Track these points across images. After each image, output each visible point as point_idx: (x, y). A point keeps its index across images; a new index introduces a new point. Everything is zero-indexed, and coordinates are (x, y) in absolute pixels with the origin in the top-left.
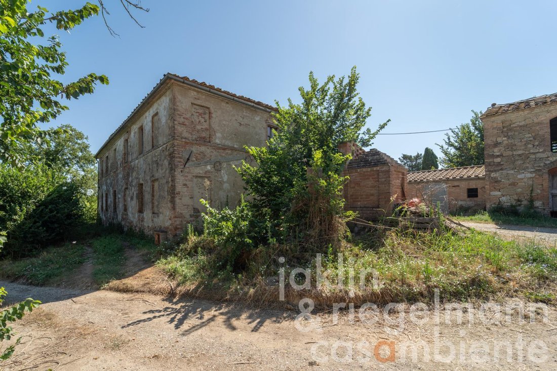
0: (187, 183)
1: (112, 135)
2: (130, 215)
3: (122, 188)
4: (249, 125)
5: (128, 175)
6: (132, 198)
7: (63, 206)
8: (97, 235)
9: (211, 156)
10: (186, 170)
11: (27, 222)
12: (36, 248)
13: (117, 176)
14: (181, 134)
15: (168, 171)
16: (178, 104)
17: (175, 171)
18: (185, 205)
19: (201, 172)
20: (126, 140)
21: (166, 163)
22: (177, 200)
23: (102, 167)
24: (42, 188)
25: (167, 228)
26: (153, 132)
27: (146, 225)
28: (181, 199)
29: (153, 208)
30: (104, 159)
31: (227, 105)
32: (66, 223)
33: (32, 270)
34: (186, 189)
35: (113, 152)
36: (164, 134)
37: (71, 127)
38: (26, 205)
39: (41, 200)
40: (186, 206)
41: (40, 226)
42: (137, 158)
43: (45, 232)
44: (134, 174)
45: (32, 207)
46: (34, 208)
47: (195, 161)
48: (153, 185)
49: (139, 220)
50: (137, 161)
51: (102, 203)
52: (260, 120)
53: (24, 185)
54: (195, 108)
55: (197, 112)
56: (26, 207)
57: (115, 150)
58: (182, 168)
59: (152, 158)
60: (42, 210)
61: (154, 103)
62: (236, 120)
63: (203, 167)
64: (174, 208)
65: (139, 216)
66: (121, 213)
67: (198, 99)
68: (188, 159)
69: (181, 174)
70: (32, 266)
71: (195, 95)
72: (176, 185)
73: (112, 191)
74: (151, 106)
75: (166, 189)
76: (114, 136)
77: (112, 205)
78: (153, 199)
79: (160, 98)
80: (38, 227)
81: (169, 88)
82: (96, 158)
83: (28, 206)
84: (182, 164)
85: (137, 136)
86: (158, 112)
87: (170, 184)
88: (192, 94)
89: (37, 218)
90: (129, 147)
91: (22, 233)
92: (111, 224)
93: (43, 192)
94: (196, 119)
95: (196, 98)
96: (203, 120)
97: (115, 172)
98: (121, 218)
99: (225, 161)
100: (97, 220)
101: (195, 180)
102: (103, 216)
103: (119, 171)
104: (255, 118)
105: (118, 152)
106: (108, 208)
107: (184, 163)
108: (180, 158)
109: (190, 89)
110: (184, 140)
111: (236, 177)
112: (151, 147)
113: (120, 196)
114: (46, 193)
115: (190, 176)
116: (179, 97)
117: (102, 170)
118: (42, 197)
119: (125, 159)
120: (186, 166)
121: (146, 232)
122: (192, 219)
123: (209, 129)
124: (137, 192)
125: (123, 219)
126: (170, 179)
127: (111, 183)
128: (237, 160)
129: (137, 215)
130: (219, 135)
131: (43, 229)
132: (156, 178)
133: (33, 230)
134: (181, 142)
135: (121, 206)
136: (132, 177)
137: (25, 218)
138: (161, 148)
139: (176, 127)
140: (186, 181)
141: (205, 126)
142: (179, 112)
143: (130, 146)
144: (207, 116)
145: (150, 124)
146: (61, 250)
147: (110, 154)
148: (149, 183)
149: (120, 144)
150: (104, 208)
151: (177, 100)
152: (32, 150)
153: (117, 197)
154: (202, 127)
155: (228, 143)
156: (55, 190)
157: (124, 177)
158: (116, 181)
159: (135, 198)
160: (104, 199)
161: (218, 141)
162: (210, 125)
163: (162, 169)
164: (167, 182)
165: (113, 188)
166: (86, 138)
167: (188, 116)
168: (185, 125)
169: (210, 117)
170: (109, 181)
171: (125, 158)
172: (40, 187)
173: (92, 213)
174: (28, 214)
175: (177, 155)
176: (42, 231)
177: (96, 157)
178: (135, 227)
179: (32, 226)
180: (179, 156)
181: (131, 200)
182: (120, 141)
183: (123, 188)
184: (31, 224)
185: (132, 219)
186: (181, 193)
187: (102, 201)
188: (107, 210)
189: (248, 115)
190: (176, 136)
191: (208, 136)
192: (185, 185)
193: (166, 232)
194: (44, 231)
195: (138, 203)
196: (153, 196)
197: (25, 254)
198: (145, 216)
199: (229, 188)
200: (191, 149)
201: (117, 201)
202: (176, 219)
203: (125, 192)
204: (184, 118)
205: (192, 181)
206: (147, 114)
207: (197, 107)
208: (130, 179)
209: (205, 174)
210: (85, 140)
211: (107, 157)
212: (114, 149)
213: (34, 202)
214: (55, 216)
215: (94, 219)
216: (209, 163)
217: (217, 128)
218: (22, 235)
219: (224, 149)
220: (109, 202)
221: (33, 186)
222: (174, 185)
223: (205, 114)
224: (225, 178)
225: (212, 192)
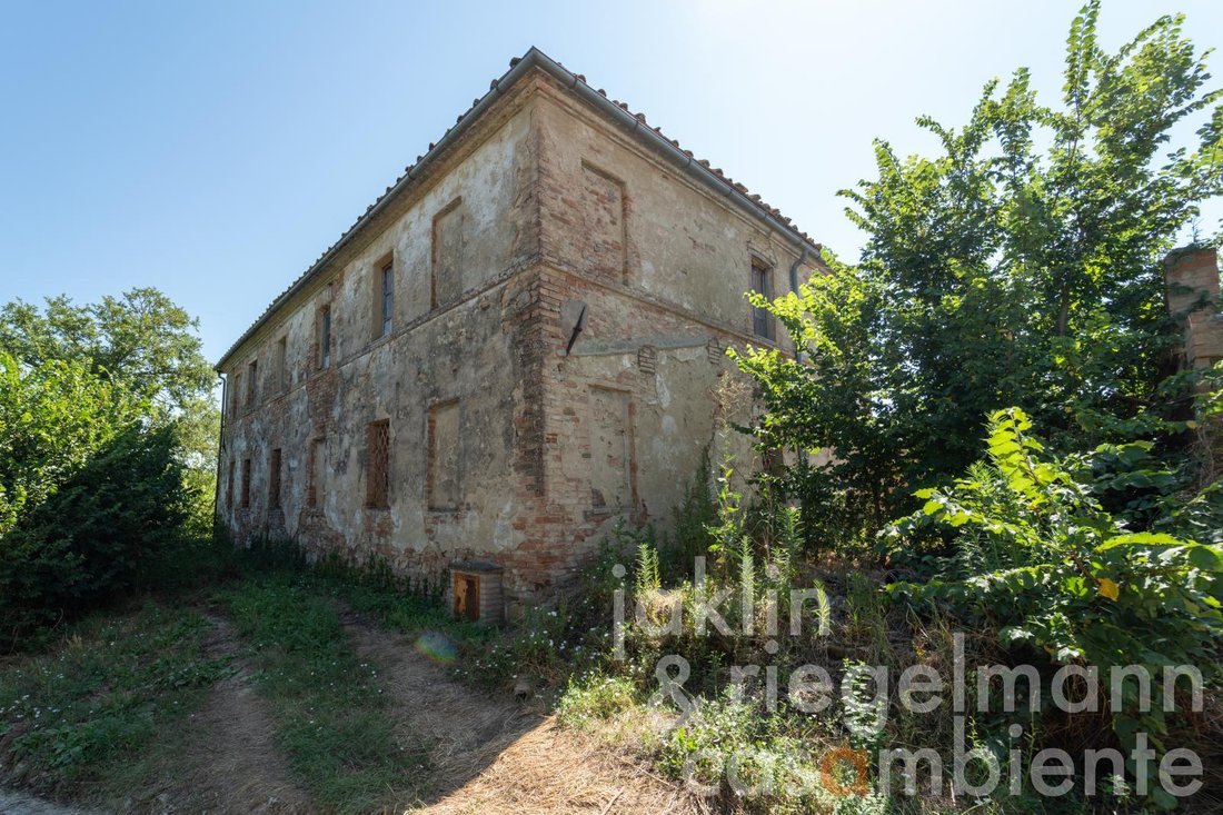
0: (577, 406)
1: (280, 298)
2: (332, 517)
3: (302, 441)
4: (714, 251)
5: (328, 402)
6: (341, 467)
7: (140, 487)
8: (229, 575)
9: (630, 327)
10: (572, 365)
11: (27, 535)
12: (49, 623)
13: (287, 408)
14: (557, 249)
15: (508, 368)
16: (550, 154)
17: (542, 365)
18: (569, 480)
19: (609, 374)
20: (325, 310)
21: (500, 343)
22: (550, 463)
23: (236, 393)
24: (81, 431)
25: (503, 556)
26: (434, 261)
27: (398, 544)
28: (559, 458)
29: (430, 492)
30: (245, 369)
31: (666, 184)
32: (145, 539)
33: (32, 714)
34: (571, 425)
35: (275, 347)
36: (487, 259)
37: (158, 295)
38: (29, 482)
39: (76, 466)
40: (573, 484)
41: (69, 549)
42: (366, 349)
43: (81, 569)
44: (353, 397)
45: (47, 488)
46: (54, 489)
47: (594, 339)
48: (432, 422)
49: (369, 529)
50: (364, 359)
51: (231, 487)
52: (735, 240)
53: (28, 417)
54: (587, 178)
55: (591, 192)
56: (27, 488)
57: (283, 342)
58: (563, 358)
59: (432, 338)
60: (79, 497)
61: (444, 175)
62: (685, 229)
63: (613, 358)
64: (539, 489)
65: (369, 518)
66: (297, 511)
67: (598, 151)
68: (577, 329)
69: (559, 377)
70: (33, 696)
71: (590, 138)
72: (548, 410)
73: (265, 452)
74: (429, 190)
75: (499, 425)
76: (285, 302)
77: (267, 491)
78: (431, 465)
79: (474, 149)
80: (62, 553)
81: (519, 109)
82: (220, 372)
83: (33, 484)
84: (561, 343)
85: (368, 288)
86: (459, 198)
87: (521, 407)
88: (585, 133)
89: (62, 523)
90: (332, 326)
91: (8, 572)
92: (257, 543)
93: (84, 441)
94: (592, 211)
95: (592, 148)
96: (607, 218)
97: (279, 400)
98: (296, 524)
99: (663, 346)
100: (214, 530)
101: (592, 398)
102: (233, 522)
103: (293, 395)
104: (726, 231)
105: (293, 345)
106: (252, 498)
107: (567, 340)
108: (555, 323)
109: (579, 116)
110: (565, 268)
111: (689, 398)
112: (429, 307)
113: (294, 464)
114: (93, 446)
115: (581, 383)
116: (552, 136)
117: (235, 401)
118: (80, 457)
119: (316, 361)
120: (572, 350)
121: (399, 566)
122: (588, 526)
123: (625, 246)
124: (362, 448)
125: (303, 528)
126: (518, 394)
127: (265, 431)
128: (691, 347)
129: (358, 517)
130: (647, 266)
131: (77, 558)
132: (451, 396)
133: (44, 561)
134: (556, 274)
135: (297, 491)
136: (343, 406)
137: (20, 524)
138: (472, 303)
139: (544, 223)
140: (572, 398)
141: (614, 235)
142: (551, 181)
143: (340, 321)
144: (617, 207)
145: (426, 241)
146: (127, 626)
147: (267, 353)
148: (418, 416)
149: (301, 323)
150: (239, 501)
151: (547, 141)
152: (53, 348)
153: (284, 468)
154: (604, 237)
155: (670, 294)
156: (118, 440)
157: (312, 410)
158: (281, 423)
159: (353, 466)
160: (238, 474)
161: (646, 285)
162: (626, 234)
163: (478, 367)
164: (502, 405)
165: (270, 443)
166: (193, 324)
167: (574, 197)
168: (566, 222)
169: (625, 212)
170: (256, 426)
171: (316, 356)
172: (76, 428)
173: (199, 514)
174: (30, 509)
175: (548, 314)
176: (73, 564)
177: (219, 369)
178: (352, 551)
179: (41, 550)
180: (553, 316)
181: (337, 471)
182: (301, 314)
183: (309, 440)
184: (40, 543)
185: (340, 528)
186: (560, 439)
187: (231, 480)
188: (246, 503)
189: (711, 220)
190: (545, 252)
191: (620, 268)
192: (569, 412)
193: (500, 571)
194: (78, 566)
195: (363, 480)
196: (431, 454)
197: (10, 644)
198: (394, 518)
199: (675, 429)
200: (584, 300)
201: (283, 476)
202: (548, 527)
203: (312, 452)
204: (564, 200)
205: (583, 400)
206: (412, 216)
207: (594, 177)
208: (336, 413)
209: (619, 382)
210: (190, 330)
211: (254, 365)
212: (279, 335)
213: (53, 472)
214: (115, 516)
215: (205, 530)
216: (626, 350)
217: (645, 245)
218: (7, 581)
219: (661, 311)
220: (255, 482)
221: (57, 421)
222: (541, 412)
223: (611, 200)
224: (666, 400)
225: (637, 441)
